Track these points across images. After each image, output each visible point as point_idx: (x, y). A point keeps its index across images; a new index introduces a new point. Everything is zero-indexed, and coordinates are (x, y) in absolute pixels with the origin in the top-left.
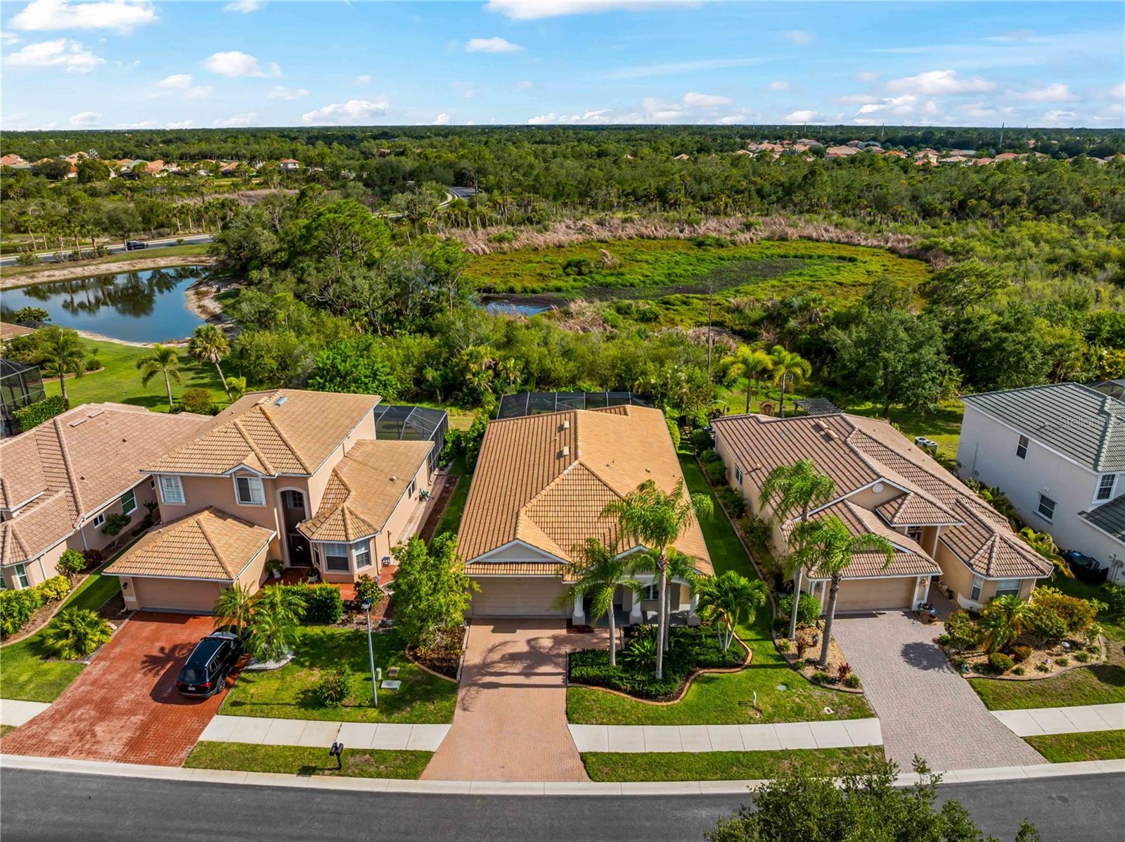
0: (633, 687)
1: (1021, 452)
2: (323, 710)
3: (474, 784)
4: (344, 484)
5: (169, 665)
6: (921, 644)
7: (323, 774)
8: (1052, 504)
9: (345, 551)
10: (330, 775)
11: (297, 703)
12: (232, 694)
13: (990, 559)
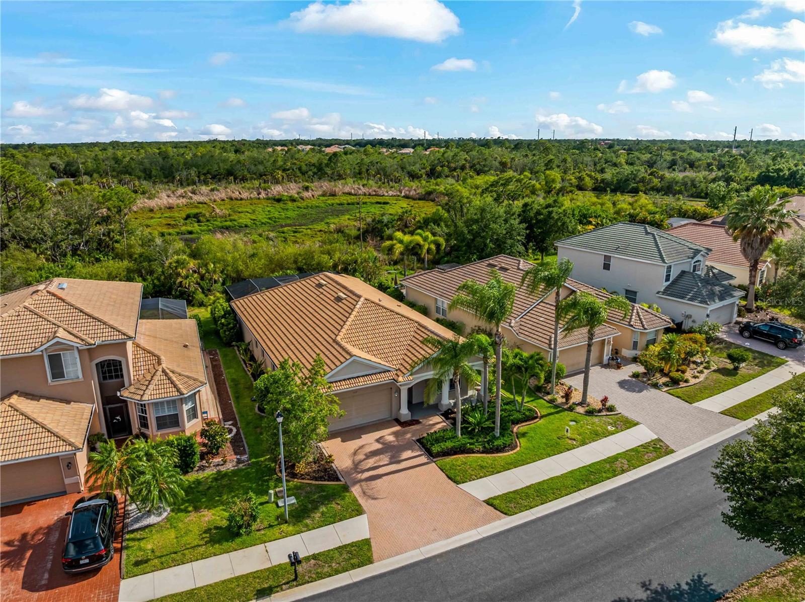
0: (485, 447)
1: (607, 267)
2: (238, 540)
3: (423, 549)
4: (149, 352)
5: (28, 554)
6: (624, 380)
7: (282, 590)
8: (635, 293)
9: (175, 408)
10: (289, 588)
11: (207, 543)
12: (128, 556)
13: (640, 319)
